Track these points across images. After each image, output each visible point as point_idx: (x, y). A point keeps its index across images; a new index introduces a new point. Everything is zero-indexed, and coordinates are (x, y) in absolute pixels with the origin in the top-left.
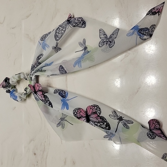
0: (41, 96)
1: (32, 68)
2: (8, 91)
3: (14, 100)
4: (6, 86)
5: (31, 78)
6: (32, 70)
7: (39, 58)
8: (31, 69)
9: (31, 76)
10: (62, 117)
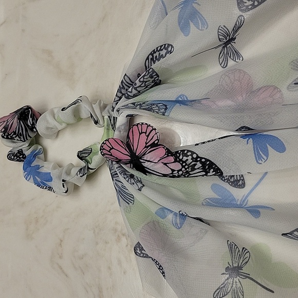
0: (165, 161)
1: (123, 88)
2: (17, 156)
3: (39, 186)
4: (15, 133)
5: (115, 119)
6: (120, 95)
7: (153, 57)
8: (119, 91)
9: (115, 114)
10: (231, 264)
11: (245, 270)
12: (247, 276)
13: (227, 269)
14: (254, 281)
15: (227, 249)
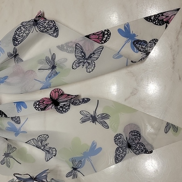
10: (6, 152)
11: (11, 155)
12: (12, 157)
13: (5, 154)
14: (14, 159)
15: (7, 146)
